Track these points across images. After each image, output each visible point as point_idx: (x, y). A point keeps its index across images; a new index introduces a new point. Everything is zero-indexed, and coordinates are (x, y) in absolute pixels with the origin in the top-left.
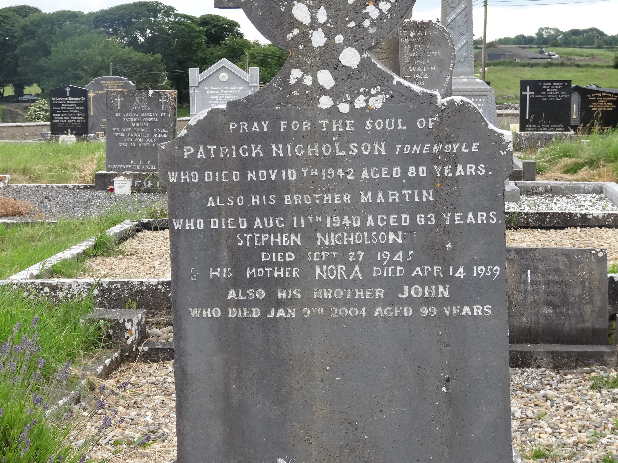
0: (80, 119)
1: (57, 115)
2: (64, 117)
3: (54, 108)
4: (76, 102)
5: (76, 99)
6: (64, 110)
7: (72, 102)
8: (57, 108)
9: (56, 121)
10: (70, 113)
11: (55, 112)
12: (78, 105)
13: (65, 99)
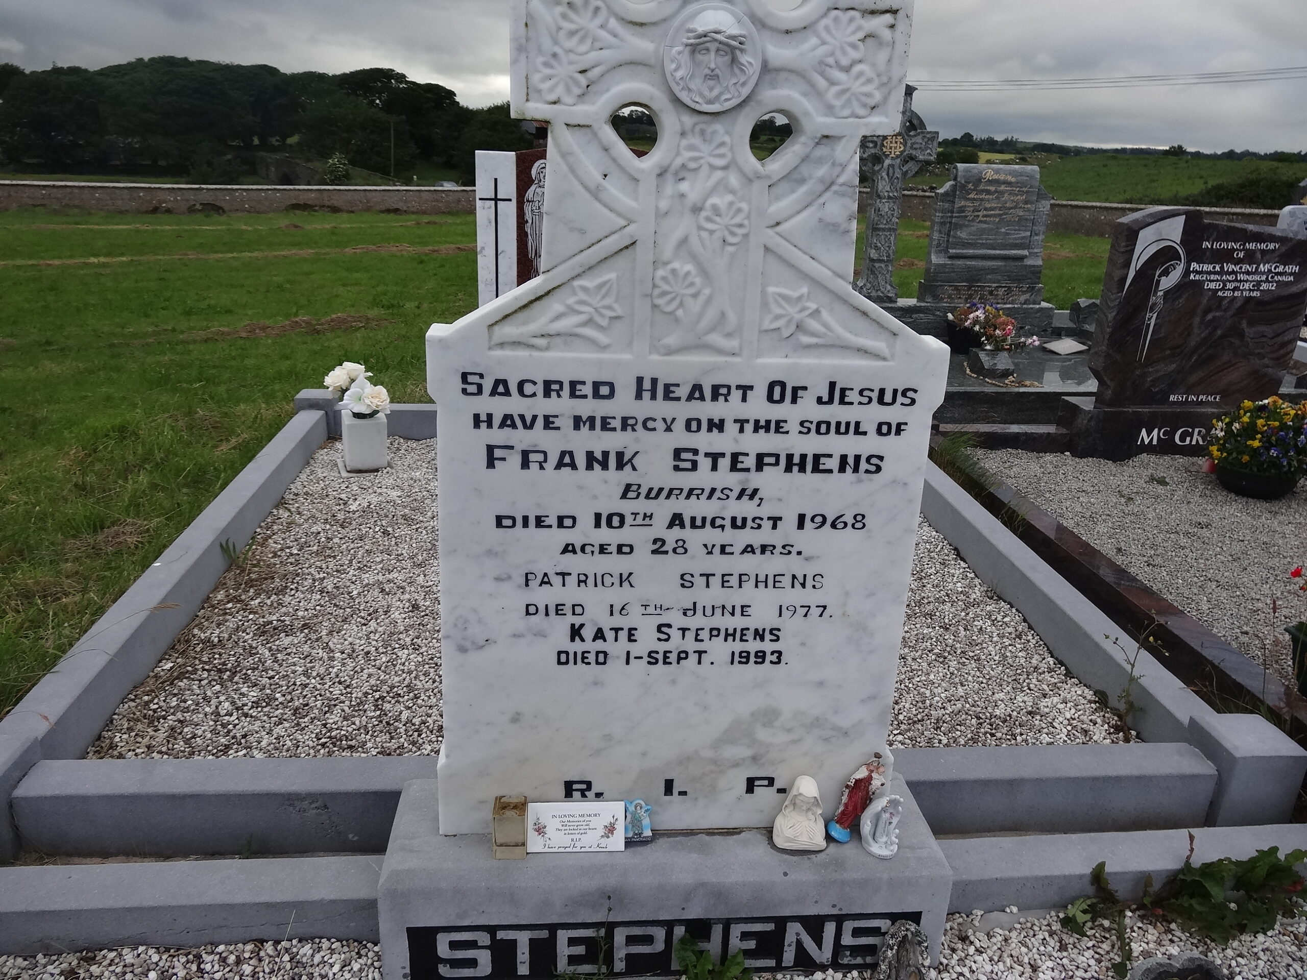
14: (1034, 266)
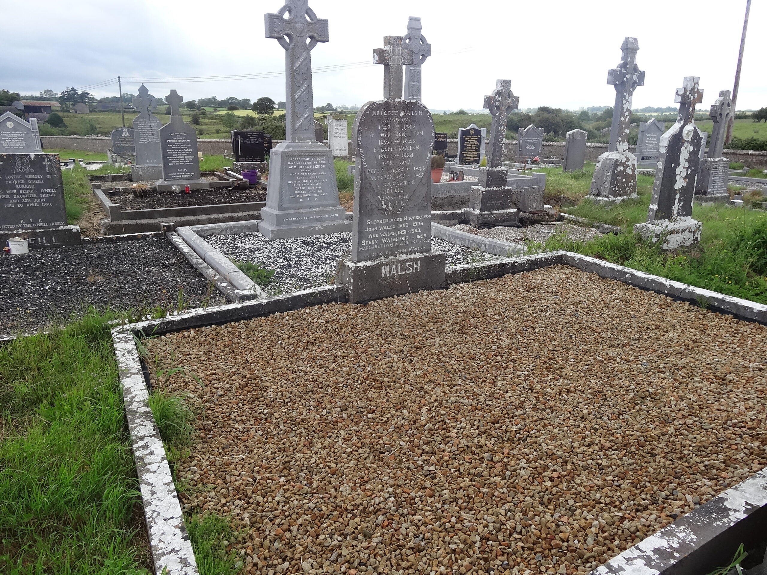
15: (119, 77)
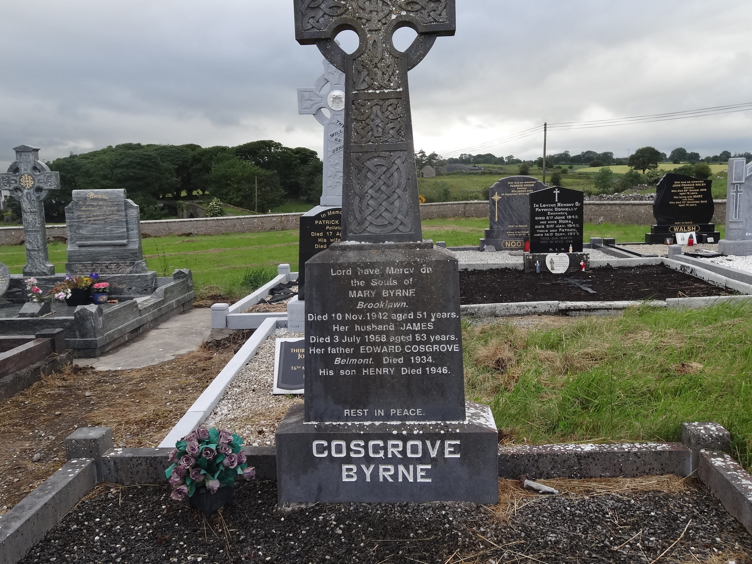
0: (572, 232)
1: (540, 227)
2: (549, 229)
3: (536, 218)
4: (567, 209)
5: (568, 205)
6: (550, 220)
7: (562, 209)
8: (540, 218)
9: (539, 235)
10: (558, 223)
11: (538, 223)
12: (570, 213)
13: (552, 205)
14: (131, 250)
15: (545, 125)
